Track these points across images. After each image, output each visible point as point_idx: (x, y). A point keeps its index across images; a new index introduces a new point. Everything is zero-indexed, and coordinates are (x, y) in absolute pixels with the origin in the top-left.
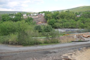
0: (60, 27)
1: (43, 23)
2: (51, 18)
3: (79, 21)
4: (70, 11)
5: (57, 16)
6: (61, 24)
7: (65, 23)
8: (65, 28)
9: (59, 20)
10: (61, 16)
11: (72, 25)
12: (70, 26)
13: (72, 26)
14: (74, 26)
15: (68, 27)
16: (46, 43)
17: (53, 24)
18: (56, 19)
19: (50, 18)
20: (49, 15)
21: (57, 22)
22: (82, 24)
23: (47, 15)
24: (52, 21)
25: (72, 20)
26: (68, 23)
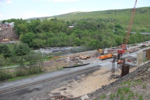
0: (43, 45)
1: (12, 40)
2: (27, 30)
3: (72, 35)
4: (58, 19)
5: (37, 27)
6: (45, 41)
7: (51, 39)
8: (51, 46)
9: (41, 35)
10: (44, 27)
11: (62, 41)
12: (58, 44)
13: (63, 43)
14: (65, 43)
15: (57, 45)
16: (20, 75)
17: (31, 40)
18: (34, 32)
19: (24, 31)
20: (22, 26)
21: (37, 37)
22: (78, 39)
23: (19, 26)
24: (28, 37)
25: (62, 33)
26: (55, 38)
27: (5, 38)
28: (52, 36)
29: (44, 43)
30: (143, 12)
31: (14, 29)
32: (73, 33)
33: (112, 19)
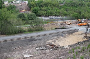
1: (26, 11)
2: (35, 5)
3: (62, 9)
5: (41, 4)
6: (45, 12)
9: (43, 8)
10: (45, 4)
12: (53, 14)
14: (57, 14)
16: (30, 31)
17: (37, 11)
18: (39, 7)
19: (33, 6)
20: (33, 3)
21: (41, 10)
22: (66, 12)
23: (31, 3)
24: (35, 9)
25: (56, 8)
26: (52, 11)
27: (23, 10)
28: (50, 10)
29: (44, 13)
31: (28, 5)
32: (63, 8)
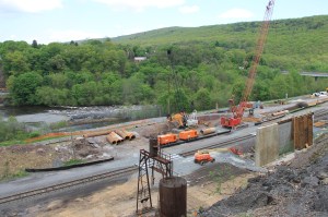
30: (315, 28)
33: (243, 42)
